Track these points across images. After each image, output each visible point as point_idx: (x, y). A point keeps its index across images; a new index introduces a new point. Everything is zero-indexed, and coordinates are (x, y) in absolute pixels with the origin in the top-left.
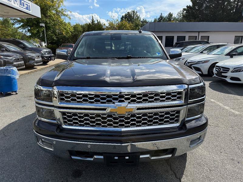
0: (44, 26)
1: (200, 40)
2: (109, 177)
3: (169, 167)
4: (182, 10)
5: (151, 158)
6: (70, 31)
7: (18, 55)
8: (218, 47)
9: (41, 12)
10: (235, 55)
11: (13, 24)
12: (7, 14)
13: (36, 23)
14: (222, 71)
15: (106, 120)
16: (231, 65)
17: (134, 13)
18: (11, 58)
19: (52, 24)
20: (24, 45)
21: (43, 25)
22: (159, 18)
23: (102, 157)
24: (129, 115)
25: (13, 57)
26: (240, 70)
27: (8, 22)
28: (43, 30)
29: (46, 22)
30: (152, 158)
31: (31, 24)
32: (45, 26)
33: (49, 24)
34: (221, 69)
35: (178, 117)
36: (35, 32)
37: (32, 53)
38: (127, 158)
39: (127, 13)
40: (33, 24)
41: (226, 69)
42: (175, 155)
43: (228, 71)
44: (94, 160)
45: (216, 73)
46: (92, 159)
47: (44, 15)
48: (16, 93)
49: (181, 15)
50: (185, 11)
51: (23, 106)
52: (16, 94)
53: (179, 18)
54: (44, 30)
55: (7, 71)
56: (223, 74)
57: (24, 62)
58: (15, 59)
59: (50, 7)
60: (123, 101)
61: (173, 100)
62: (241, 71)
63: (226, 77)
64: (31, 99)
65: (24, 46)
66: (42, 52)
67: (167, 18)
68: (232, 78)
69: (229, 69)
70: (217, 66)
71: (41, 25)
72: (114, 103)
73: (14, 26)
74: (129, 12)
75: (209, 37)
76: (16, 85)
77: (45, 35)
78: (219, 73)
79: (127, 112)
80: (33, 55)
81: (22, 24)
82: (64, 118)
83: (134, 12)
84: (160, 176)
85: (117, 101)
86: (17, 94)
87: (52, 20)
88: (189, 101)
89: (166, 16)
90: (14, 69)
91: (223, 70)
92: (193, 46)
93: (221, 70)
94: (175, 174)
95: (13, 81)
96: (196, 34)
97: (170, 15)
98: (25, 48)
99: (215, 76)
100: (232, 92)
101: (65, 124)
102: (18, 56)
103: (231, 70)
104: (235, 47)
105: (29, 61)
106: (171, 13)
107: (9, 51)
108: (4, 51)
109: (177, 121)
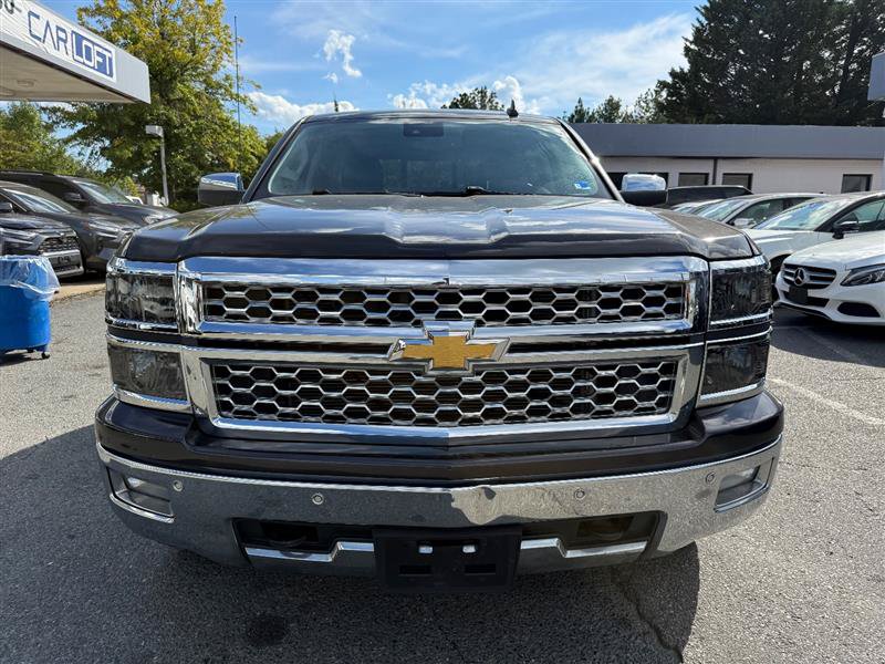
0: (161, 134)
1: (719, 184)
2: (395, 641)
3: (633, 607)
4: (653, 87)
5: (565, 553)
6: (252, 153)
7: (61, 224)
8: (787, 203)
9: (151, 85)
10: (850, 228)
11: (49, 128)
12: (30, 89)
13: (132, 124)
14: (806, 280)
15: (386, 396)
16: (838, 260)
17: (482, 97)
18: (33, 235)
19: (191, 130)
20: (84, 195)
21: (158, 130)
22: (573, 116)
23: (369, 547)
24: (479, 374)
25: (42, 231)
26: (875, 277)
27: (31, 120)
28: (154, 148)
29: (170, 119)
30: (570, 554)
31: (114, 128)
32: (165, 133)
33: (178, 128)
34: (806, 274)
35: (668, 387)
36: (128, 154)
37: (114, 222)
38: (470, 549)
39: (459, 98)
40: (122, 127)
41: (824, 275)
42: (660, 548)
43: (832, 280)
44: (334, 560)
45: (787, 290)
46: (328, 558)
47: (161, 95)
48: (43, 355)
49: (651, 105)
50: (664, 94)
51: (66, 398)
52: (44, 357)
53: (642, 117)
54: (159, 147)
55: (14, 271)
56: (812, 293)
57: (81, 252)
58: (47, 240)
59: (183, 68)
60: (455, 316)
61: (648, 315)
62: (881, 281)
63: (823, 302)
64: (97, 374)
65: (83, 198)
66: (147, 219)
67: (601, 116)
68: (847, 308)
69: (834, 272)
70: (788, 266)
71: (149, 129)
72: (418, 324)
73: (50, 136)
74: (465, 95)
75: (750, 176)
76: (43, 323)
77: (164, 166)
78: (798, 291)
79: (470, 361)
80: (116, 228)
81: (80, 126)
82: (220, 390)
83: (483, 93)
84: (598, 639)
85: (432, 317)
86: (48, 357)
87: (189, 114)
88: (713, 323)
89: (596, 107)
90: (39, 264)
91: (812, 278)
92: (697, 205)
93: (802, 277)
94: (658, 631)
95: (35, 307)
96: (707, 168)
97: (612, 106)
98: (86, 204)
99: (782, 300)
100: (848, 355)
101: (224, 413)
102: (62, 230)
103: (841, 275)
104: (850, 203)
105: (98, 251)
106: (616, 99)
107: (29, 212)
108: (8, 211)
109: (665, 404)
